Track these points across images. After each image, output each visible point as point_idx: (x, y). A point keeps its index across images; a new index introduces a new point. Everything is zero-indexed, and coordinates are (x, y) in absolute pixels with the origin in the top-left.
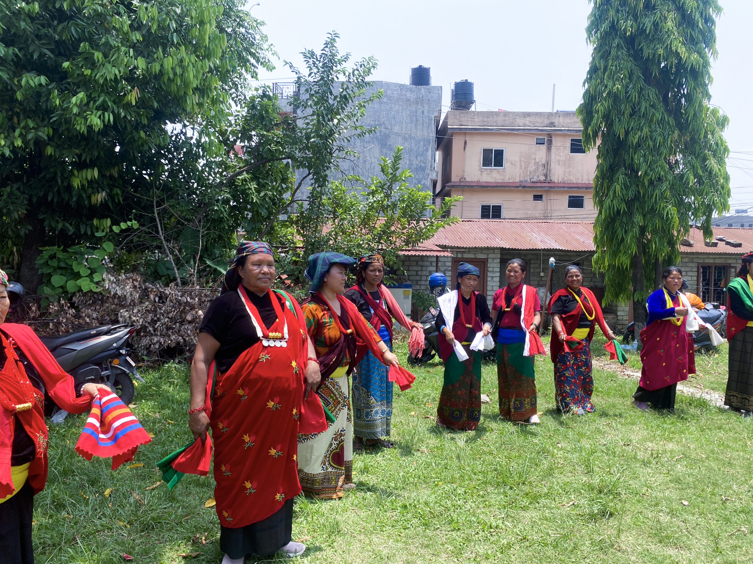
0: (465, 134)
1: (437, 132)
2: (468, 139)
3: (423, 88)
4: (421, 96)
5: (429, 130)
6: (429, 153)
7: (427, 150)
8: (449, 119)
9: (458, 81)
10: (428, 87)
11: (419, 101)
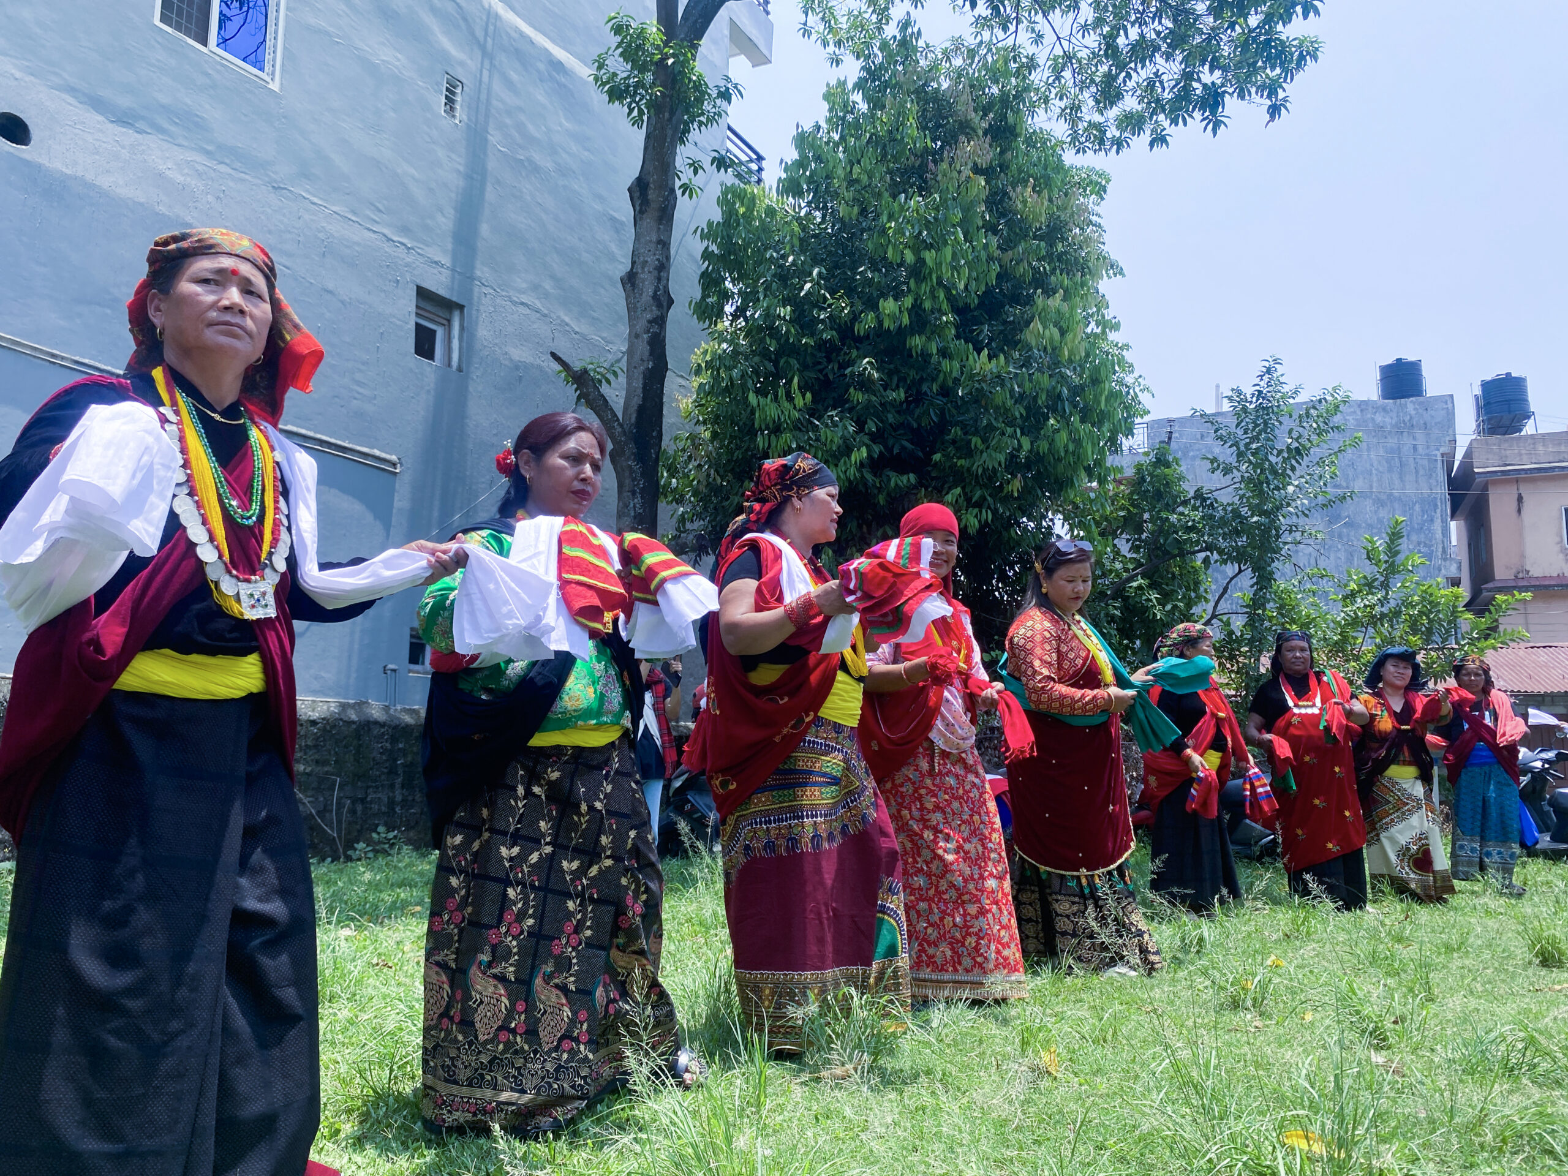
0: (1517, 481)
1: (1452, 482)
2: (1525, 490)
3: (1410, 404)
4: (1407, 418)
5: (1433, 481)
6: (1437, 526)
7: (1432, 520)
8: (1475, 455)
9: (1489, 378)
10: (1421, 399)
11: (1405, 427)
